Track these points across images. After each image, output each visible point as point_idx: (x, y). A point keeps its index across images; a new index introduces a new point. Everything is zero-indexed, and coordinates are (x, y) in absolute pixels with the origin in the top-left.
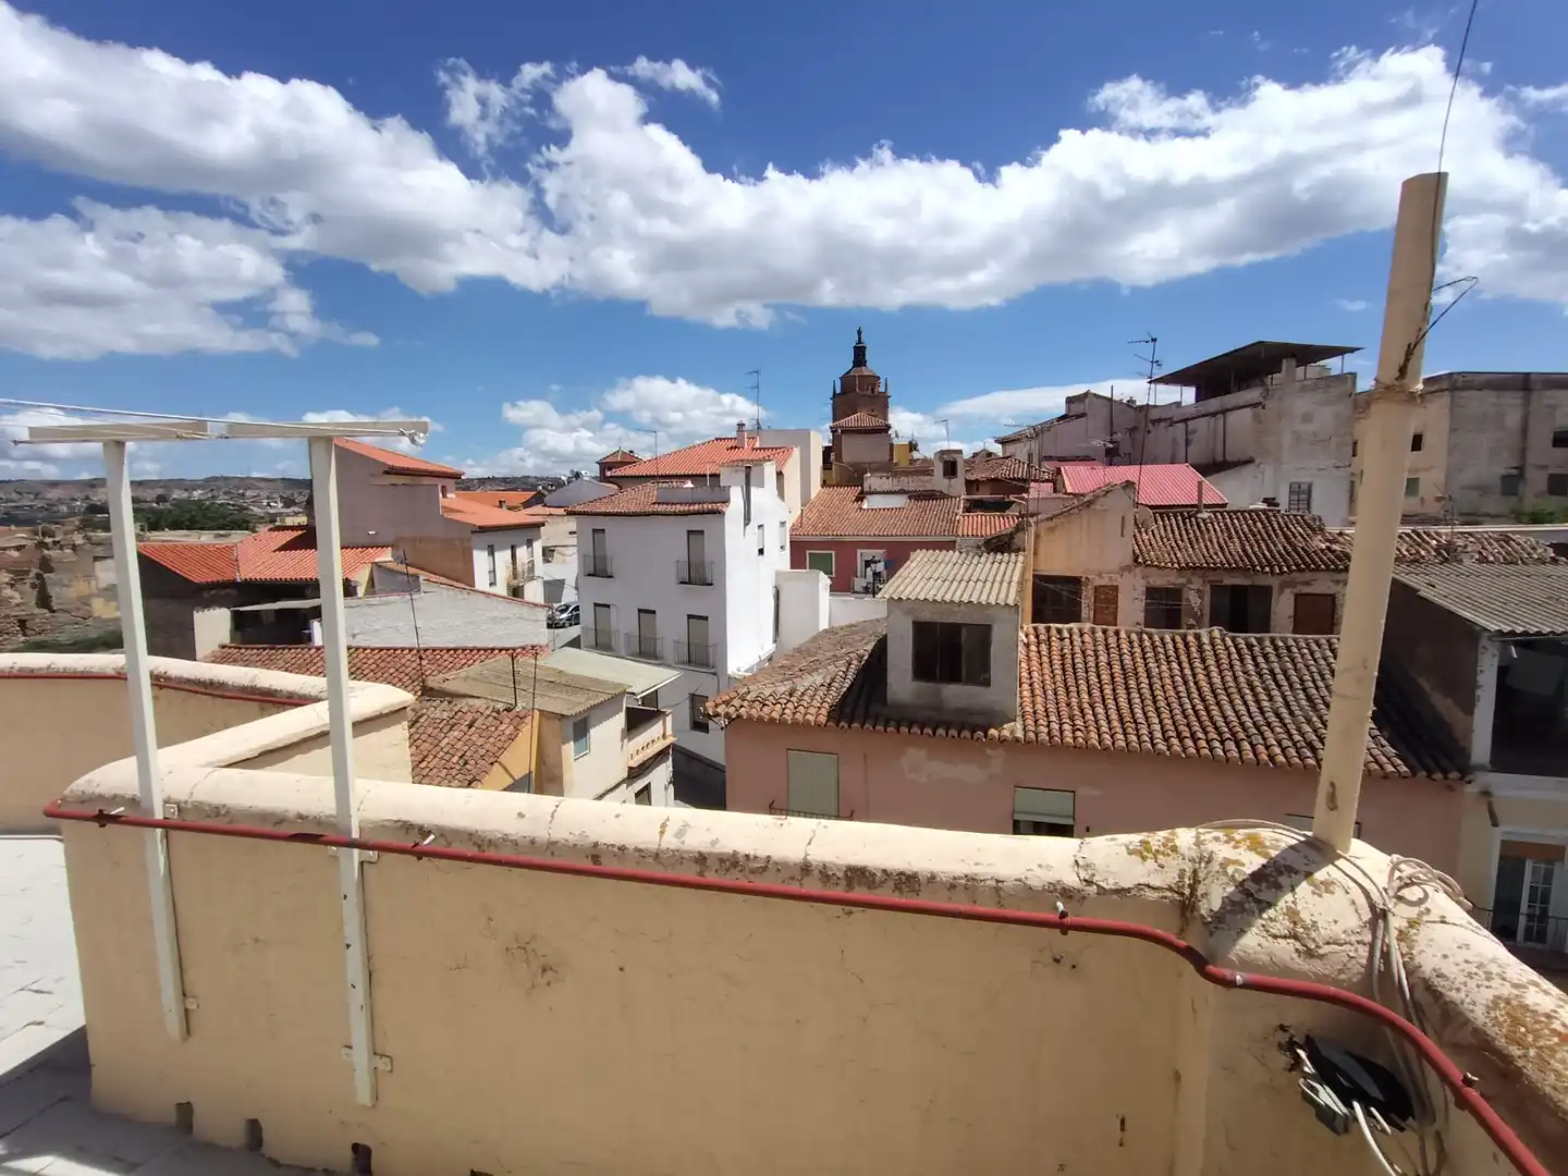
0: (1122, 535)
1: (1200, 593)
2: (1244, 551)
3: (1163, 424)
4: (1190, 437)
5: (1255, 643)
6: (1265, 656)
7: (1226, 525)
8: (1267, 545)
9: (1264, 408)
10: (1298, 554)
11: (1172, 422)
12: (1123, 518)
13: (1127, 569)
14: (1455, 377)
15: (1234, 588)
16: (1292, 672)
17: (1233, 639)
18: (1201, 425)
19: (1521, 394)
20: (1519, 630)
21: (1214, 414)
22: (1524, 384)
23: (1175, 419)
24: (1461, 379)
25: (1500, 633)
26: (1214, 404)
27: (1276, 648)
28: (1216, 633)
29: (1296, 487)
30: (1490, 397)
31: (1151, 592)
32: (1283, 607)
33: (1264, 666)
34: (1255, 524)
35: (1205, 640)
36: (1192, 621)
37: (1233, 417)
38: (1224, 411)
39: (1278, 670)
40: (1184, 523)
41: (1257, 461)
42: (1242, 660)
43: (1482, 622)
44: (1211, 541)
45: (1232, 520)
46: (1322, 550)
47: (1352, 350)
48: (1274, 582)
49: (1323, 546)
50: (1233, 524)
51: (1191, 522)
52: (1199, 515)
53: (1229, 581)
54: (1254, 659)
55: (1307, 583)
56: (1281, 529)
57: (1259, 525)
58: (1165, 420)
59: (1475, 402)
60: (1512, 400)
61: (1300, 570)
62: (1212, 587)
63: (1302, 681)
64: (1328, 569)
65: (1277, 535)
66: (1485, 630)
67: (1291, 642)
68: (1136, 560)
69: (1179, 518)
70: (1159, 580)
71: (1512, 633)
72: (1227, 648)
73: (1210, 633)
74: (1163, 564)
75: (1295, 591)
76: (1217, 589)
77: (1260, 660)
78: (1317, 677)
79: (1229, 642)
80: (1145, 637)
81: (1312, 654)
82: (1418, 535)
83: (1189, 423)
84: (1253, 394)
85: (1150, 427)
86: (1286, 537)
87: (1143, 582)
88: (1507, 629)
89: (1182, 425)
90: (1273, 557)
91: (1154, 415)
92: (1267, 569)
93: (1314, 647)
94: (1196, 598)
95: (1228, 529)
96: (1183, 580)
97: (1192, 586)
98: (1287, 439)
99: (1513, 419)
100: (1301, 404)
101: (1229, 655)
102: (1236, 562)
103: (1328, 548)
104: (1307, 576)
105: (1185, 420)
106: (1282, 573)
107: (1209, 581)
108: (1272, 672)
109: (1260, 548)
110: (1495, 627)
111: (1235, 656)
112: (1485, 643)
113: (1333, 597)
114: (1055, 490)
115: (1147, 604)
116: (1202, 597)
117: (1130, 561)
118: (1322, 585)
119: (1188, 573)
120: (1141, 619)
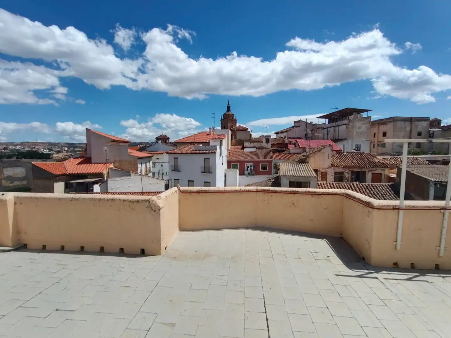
0: (329, 159)
1: (348, 173)
2: (358, 162)
3: (320, 129)
4: (328, 132)
5: (368, 185)
6: (371, 189)
7: (351, 156)
8: (363, 161)
9: (349, 125)
10: (372, 163)
11: (323, 129)
12: (329, 154)
13: (330, 167)
14: (394, 118)
15: (357, 172)
16: (379, 193)
17: (362, 185)
18: (332, 130)
19: (410, 122)
20: (439, 181)
21: (335, 127)
22: (410, 120)
23: (324, 128)
24: (396, 118)
25: (435, 181)
26: (334, 124)
27: (373, 187)
28: (358, 183)
29: (357, 146)
30: (403, 123)
31: (336, 173)
32: (369, 176)
33: (371, 191)
34: (358, 155)
35: (355, 185)
36: (346, 181)
37: (340, 128)
38: (338, 126)
39: (375, 192)
40: (341, 156)
41: (348, 139)
42: (365, 190)
43: (430, 179)
44: (349, 160)
45: (352, 154)
46: (377, 162)
48: (366, 170)
49: (377, 161)
50: (353, 156)
51: (342, 155)
52: (344, 153)
53: (356, 170)
54: (369, 190)
55: (375, 171)
56: (366, 157)
57: (359, 155)
58: (321, 128)
59: (400, 124)
60: (408, 124)
61: (374, 167)
62: (351, 172)
63: (382, 195)
64: (380, 167)
65: (365, 158)
66: (431, 180)
67: (377, 185)
70: (338, 170)
71: (438, 181)
72: (361, 187)
73: (356, 183)
74: (339, 166)
75: (372, 172)
76: (353, 172)
77: (370, 190)
78: (385, 194)
79: (361, 186)
81: (382, 188)
83: (328, 129)
84: (346, 121)
85: (317, 130)
86: (368, 159)
87: (334, 171)
88: (436, 180)
89: (326, 129)
90: (366, 164)
91: (318, 127)
92: (365, 167)
93: (382, 186)
94: (347, 175)
95: (352, 157)
96: (344, 170)
97: (346, 172)
98: (355, 133)
99: (408, 129)
100: (358, 124)
101: (362, 189)
102: (357, 165)
103: (379, 161)
104: (375, 169)
105: (327, 128)
106: (369, 168)
107: (351, 170)
108: (374, 193)
109: (362, 162)
110: (433, 180)
111: (364, 189)
112: (431, 184)
113: (381, 174)
114: (295, 147)
115: (335, 176)
116: (349, 175)
117: (331, 165)
118: (378, 171)
119: (345, 168)
120: (333, 181)
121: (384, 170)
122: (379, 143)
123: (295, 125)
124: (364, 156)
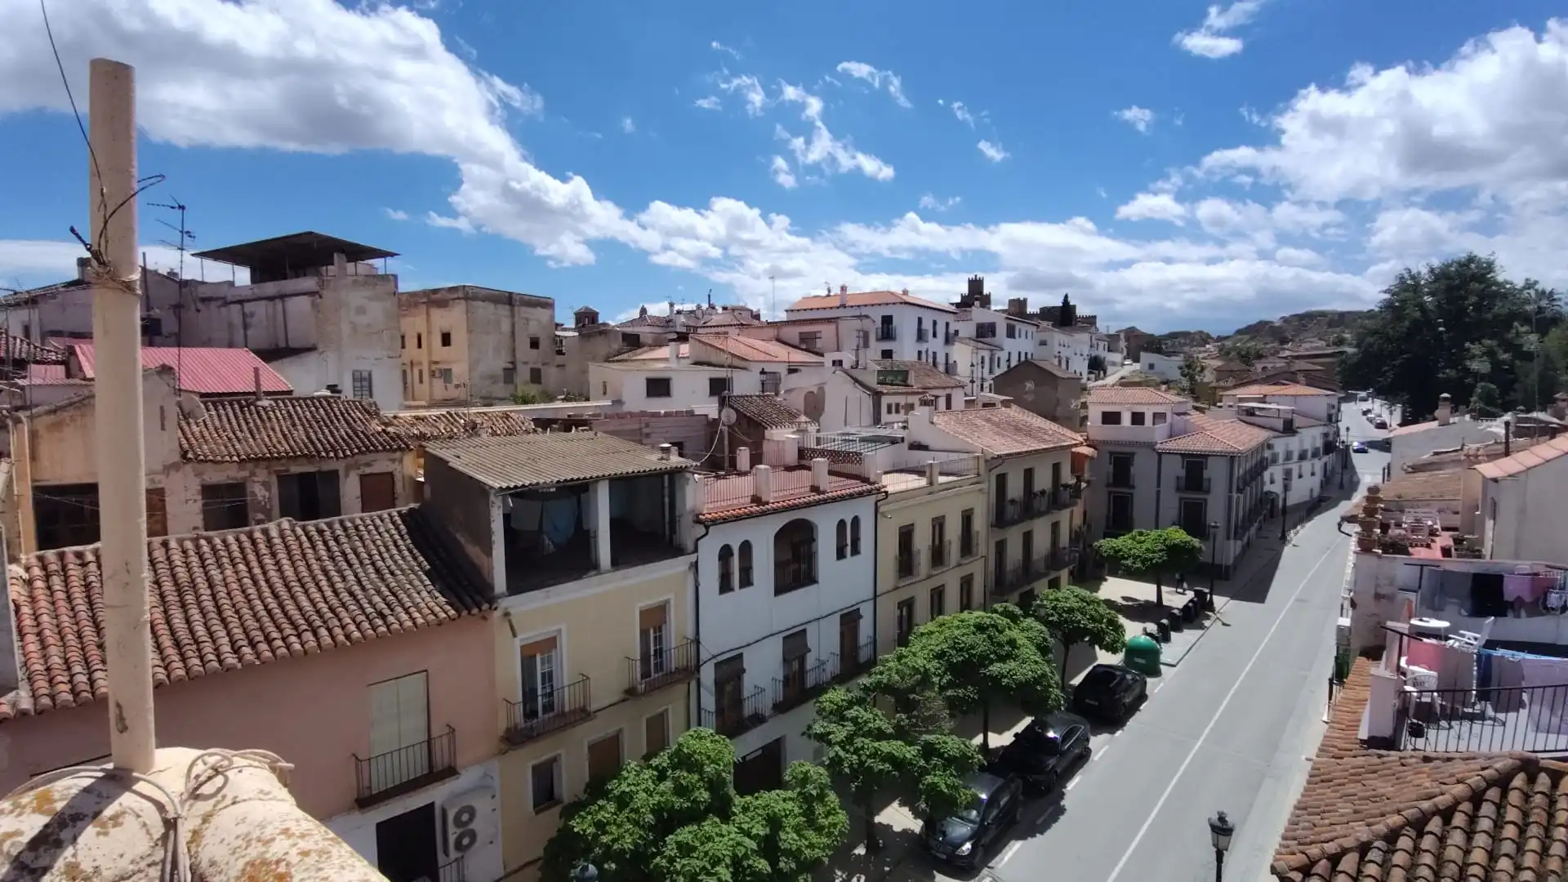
0: (163, 428)
1: (266, 485)
2: (309, 437)
3: (213, 305)
4: (248, 320)
5: (325, 528)
6: (336, 540)
7: (288, 412)
8: (330, 431)
9: (321, 297)
10: (358, 436)
11: (226, 302)
12: (162, 408)
13: (175, 467)
14: (466, 289)
15: (302, 476)
16: (361, 549)
17: (304, 528)
18: (260, 309)
19: (508, 307)
21: (271, 299)
22: (509, 300)
23: (229, 299)
24: (470, 291)
25: (501, 489)
26: (270, 288)
27: (345, 529)
28: (286, 525)
29: (358, 374)
30: (490, 307)
31: (208, 491)
32: (350, 489)
33: (335, 549)
34: (317, 409)
35: (274, 533)
36: (260, 516)
37: (294, 304)
38: (282, 297)
39: (348, 551)
40: (243, 413)
41: (321, 348)
42: (314, 547)
43: (489, 482)
44: (273, 429)
45: (294, 407)
46: (379, 433)
47: (392, 255)
48: (340, 466)
49: (380, 429)
50: (296, 412)
51: (250, 411)
52: (259, 403)
53: (295, 469)
54: (325, 543)
55: (368, 465)
56: (342, 414)
57: (321, 410)
58: (217, 299)
59: (485, 310)
60: (504, 310)
61: (361, 452)
62: (278, 476)
63: (370, 556)
64: (383, 450)
65: (338, 420)
66: (492, 488)
67: (358, 522)
68: (184, 455)
69: (236, 406)
70: (215, 476)
71: (508, 488)
72: (298, 538)
73: (279, 525)
74: (219, 458)
75: (360, 472)
76: (284, 479)
77: (332, 543)
78: (383, 549)
79: (299, 531)
80: (203, 542)
81: (377, 528)
82: (451, 415)
83: (246, 305)
84: (308, 283)
85: (200, 306)
86: (348, 424)
87: (198, 481)
88: (505, 485)
89: (238, 306)
90: (336, 441)
91: (203, 292)
92: (332, 454)
93: (378, 522)
94: (263, 489)
95: (290, 416)
96: (245, 474)
97: (255, 479)
98: (345, 328)
99: (506, 326)
100: (356, 297)
101: (301, 545)
102: (301, 450)
103: (384, 431)
104: (369, 457)
105: (241, 302)
106: (346, 456)
107: (275, 471)
108: (344, 554)
109: (323, 433)
110: (497, 486)
111: (306, 544)
112: (492, 498)
113: (391, 475)
114: (69, 375)
115: (204, 505)
116: (268, 489)
117: (177, 458)
118: (381, 465)
119: (250, 465)
120: (199, 522)
121: (401, 461)
122: (434, 367)
123: (82, 272)
124: (338, 413)
